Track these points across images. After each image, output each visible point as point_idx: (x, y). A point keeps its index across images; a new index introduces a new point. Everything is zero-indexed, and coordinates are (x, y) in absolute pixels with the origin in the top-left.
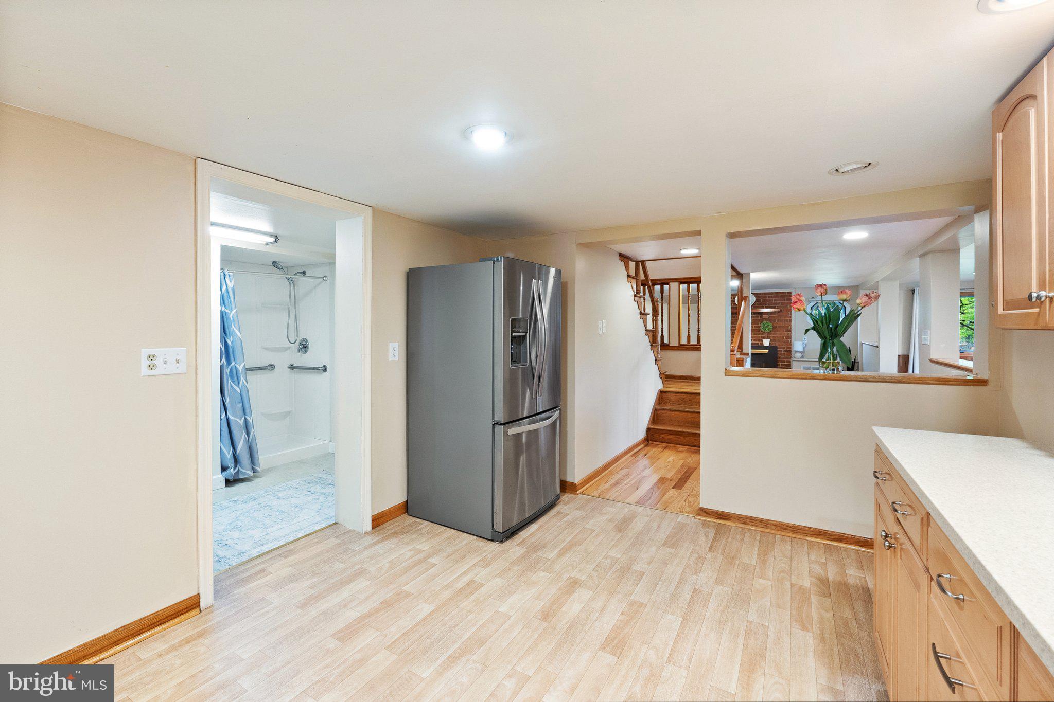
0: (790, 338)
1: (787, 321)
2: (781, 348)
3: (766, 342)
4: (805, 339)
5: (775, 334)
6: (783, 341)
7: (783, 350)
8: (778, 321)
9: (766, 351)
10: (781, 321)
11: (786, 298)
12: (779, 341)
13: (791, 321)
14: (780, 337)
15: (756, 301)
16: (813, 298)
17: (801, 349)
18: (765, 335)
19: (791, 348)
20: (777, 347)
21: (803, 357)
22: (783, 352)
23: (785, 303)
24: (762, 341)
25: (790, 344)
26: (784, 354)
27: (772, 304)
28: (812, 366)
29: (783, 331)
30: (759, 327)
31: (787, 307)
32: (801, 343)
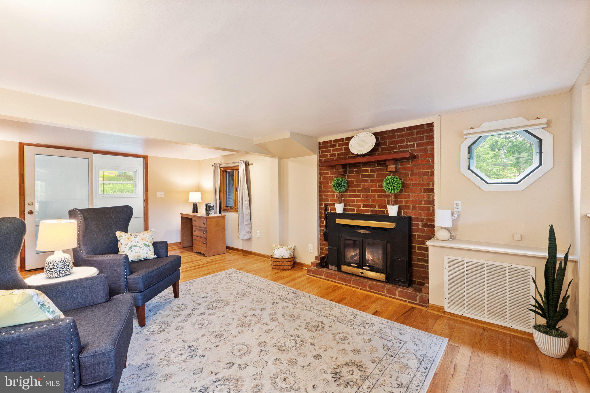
0: (432, 203)
1: (426, 173)
2: (417, 219)
3: (393, 210)
4: (457, 204)
5: (408, 196)
6: (420, 208)
7: (421, 223)
8: (412, 175)
9: (392, 225)
10: (416, 175)
11: (424, 136)
12: (414, 208)
13: (433, 173)
14: (415, 202)
15: (377, 145)
16: (472, 128)
17: (449, 225)
18: (392, 199)
19: (433, 221)
20: (410, 218)
21: (452, 237)
22: (420, 227)
23: (423, 143)
24: (386, 208)
25: (433, 214)
26: (422, 231)
27: (402, 147)
28: (465, 260)
29: (421, 192)
30: (381, 186)
31: (426, 150)
32: (449, 212)
